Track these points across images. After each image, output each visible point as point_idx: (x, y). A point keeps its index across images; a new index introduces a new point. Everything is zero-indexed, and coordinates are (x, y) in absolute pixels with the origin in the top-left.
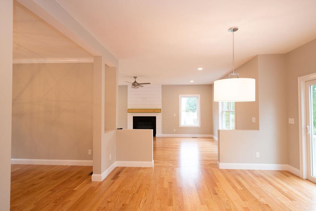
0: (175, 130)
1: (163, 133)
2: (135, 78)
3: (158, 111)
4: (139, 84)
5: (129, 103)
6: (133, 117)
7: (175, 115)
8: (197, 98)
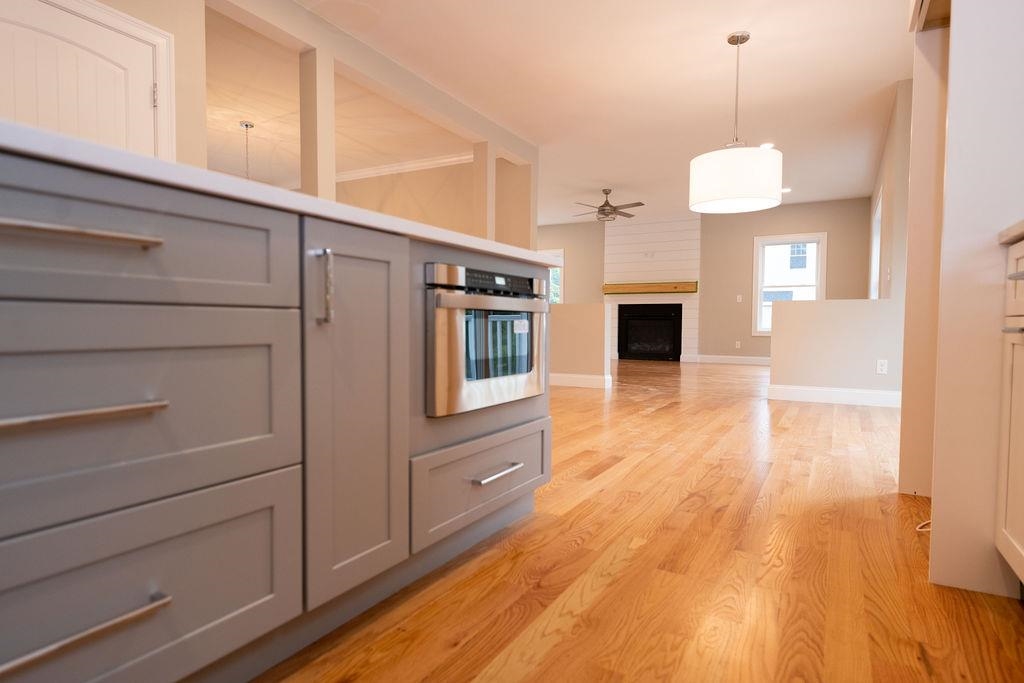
0: (738, 345)
1: (703, 350)
2: (607, 192)
3: (689, 288)
4: (615, 210)
5: (607, 268)
6: (620, 306)
7: (739, 298)
8: (818, 243)
